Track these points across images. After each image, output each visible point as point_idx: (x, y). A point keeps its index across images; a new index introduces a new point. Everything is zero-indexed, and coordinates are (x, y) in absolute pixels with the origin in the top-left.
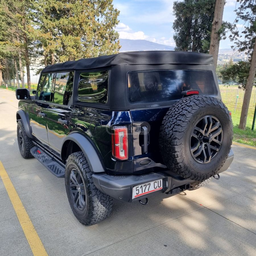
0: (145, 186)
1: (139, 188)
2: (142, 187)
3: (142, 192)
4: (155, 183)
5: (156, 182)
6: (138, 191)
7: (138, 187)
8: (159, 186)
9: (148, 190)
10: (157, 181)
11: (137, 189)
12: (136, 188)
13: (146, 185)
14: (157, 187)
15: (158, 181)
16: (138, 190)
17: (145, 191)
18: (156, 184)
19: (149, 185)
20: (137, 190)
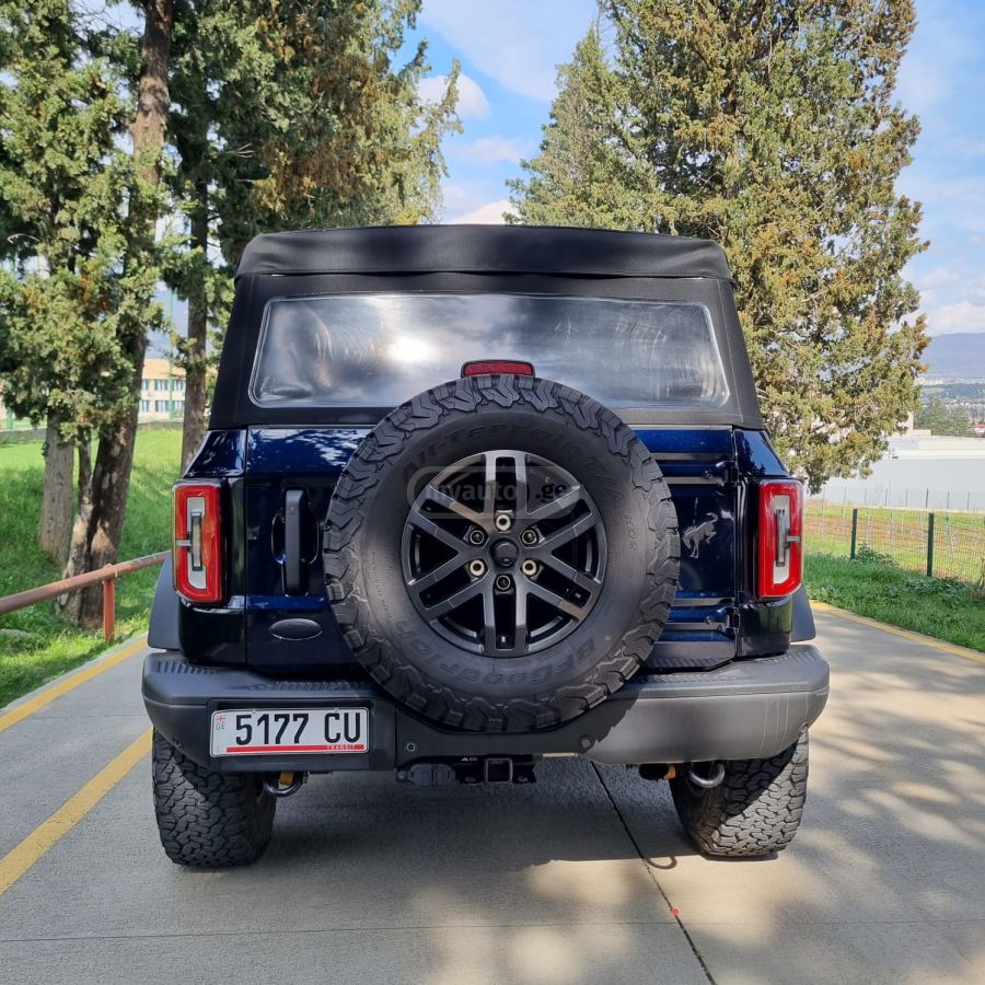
0: (282, 721)
1: (253, 722)
2: (265, 718)
3: (266, 741)
4: (332, 719)
5: (337, 716)
6: (245, 729)
7: (249, 716)
8: (352, 735)
9: (297, 741)
10: (341, 712)
11: (244, 722)
12: (239, 718)
13: (286, 717)
14: (338, 735)
15: (346, 716)
16: (249, 728)
17: (278, 741)
18: (336, 727)
19: (301, 720)
20: (239, 727)
